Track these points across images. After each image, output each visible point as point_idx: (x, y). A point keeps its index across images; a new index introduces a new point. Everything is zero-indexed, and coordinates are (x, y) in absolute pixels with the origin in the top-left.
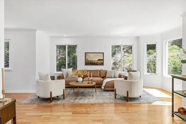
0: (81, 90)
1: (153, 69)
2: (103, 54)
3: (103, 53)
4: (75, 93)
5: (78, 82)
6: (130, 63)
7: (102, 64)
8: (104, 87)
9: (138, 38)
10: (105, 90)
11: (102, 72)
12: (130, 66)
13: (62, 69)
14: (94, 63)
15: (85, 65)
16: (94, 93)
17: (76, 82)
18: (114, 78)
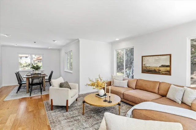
3: (170, 55)
14: (155, 70)
15: (142, 73)
18: (180, 103)
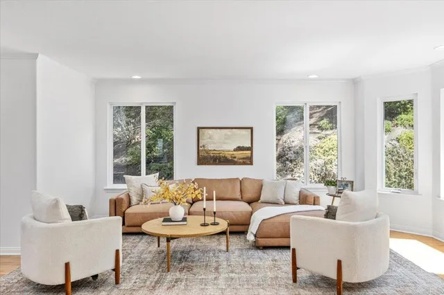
0: (183, 245)
1: (395, 174)
2: (250, 130)
4: (163, 255)
5: (170, 220)
6: (327, 158)
7: (248, 161)
8: (255, 236)
9: (355, 83)
10: (257, 246)
11: (247, 185)
12: (328, 166)
13: (127, 177)
14: (225, 157)
15: (198, 164)
16: (222, 256)
17: (165, 221)
18: (284, 203)
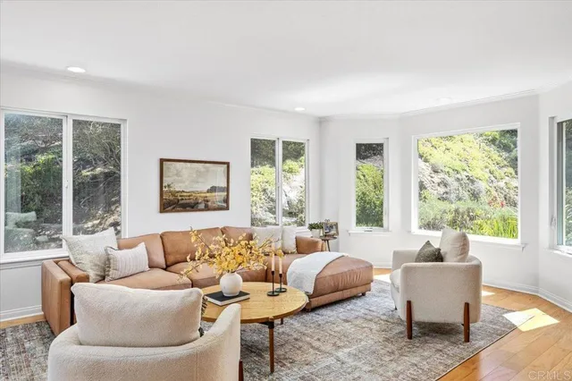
2: (226, 166)
3: (228, 164)
7: (224, 205)
8: (309, 297)
9: (322, 122)
15: (161, 211)
